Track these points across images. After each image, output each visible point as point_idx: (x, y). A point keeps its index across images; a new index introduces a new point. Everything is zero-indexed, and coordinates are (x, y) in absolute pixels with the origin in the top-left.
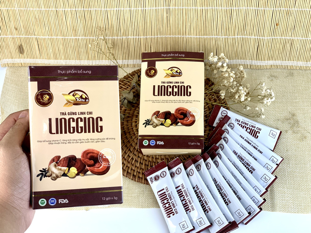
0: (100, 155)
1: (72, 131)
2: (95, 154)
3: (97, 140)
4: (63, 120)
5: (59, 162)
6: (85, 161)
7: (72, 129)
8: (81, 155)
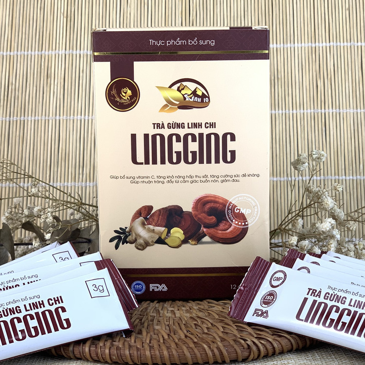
0: (229, 207)
1: (175, 160)
2: (218, 205)
3: (223, 179)
4: (158, 138)
5: (151, 216)
6: (199, 216)
7: (175, 156)
8: (192, 206)
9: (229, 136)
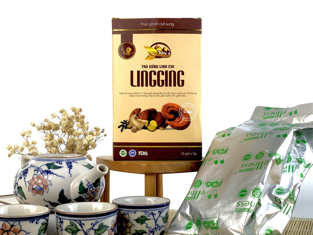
9: (181, 72)
